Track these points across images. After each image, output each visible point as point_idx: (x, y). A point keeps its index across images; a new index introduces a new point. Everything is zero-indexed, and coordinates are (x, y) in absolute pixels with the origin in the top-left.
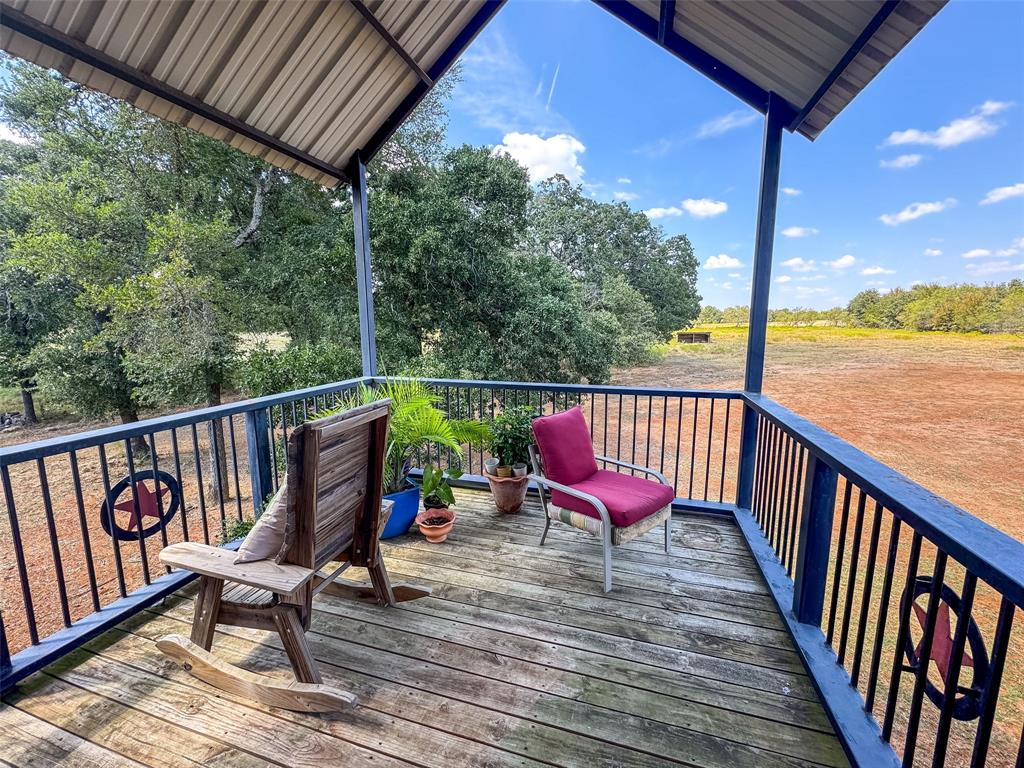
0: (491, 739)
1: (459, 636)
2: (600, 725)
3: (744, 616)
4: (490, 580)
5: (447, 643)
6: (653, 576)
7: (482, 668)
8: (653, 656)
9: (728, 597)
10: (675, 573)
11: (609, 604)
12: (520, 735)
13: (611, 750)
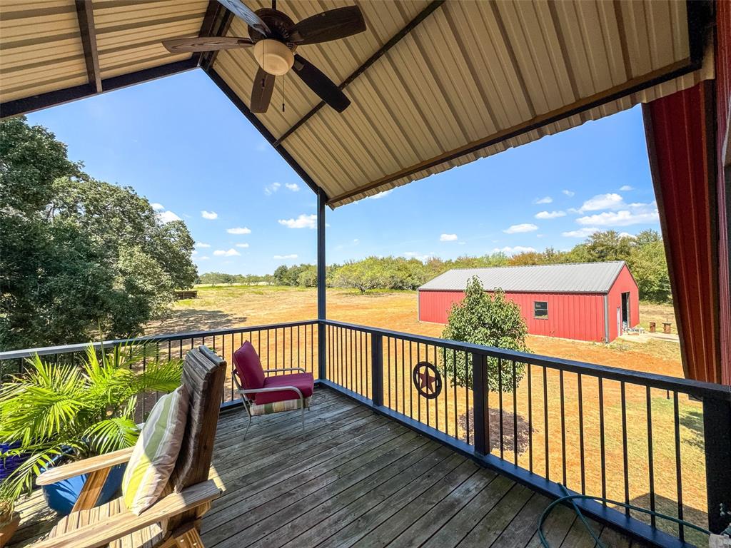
0: (327, 515)
1: (257, 503)
2: (356, 478)
3: (359, 417)
4: (238, 471)
5: (253, 510)
6: (316, 422)
7: (289, 501)
8: (347, 447)
9: (348, 414)
10: (322, 416)
11: (311, 442)
12: (335, 504)
13: (368, 479)
